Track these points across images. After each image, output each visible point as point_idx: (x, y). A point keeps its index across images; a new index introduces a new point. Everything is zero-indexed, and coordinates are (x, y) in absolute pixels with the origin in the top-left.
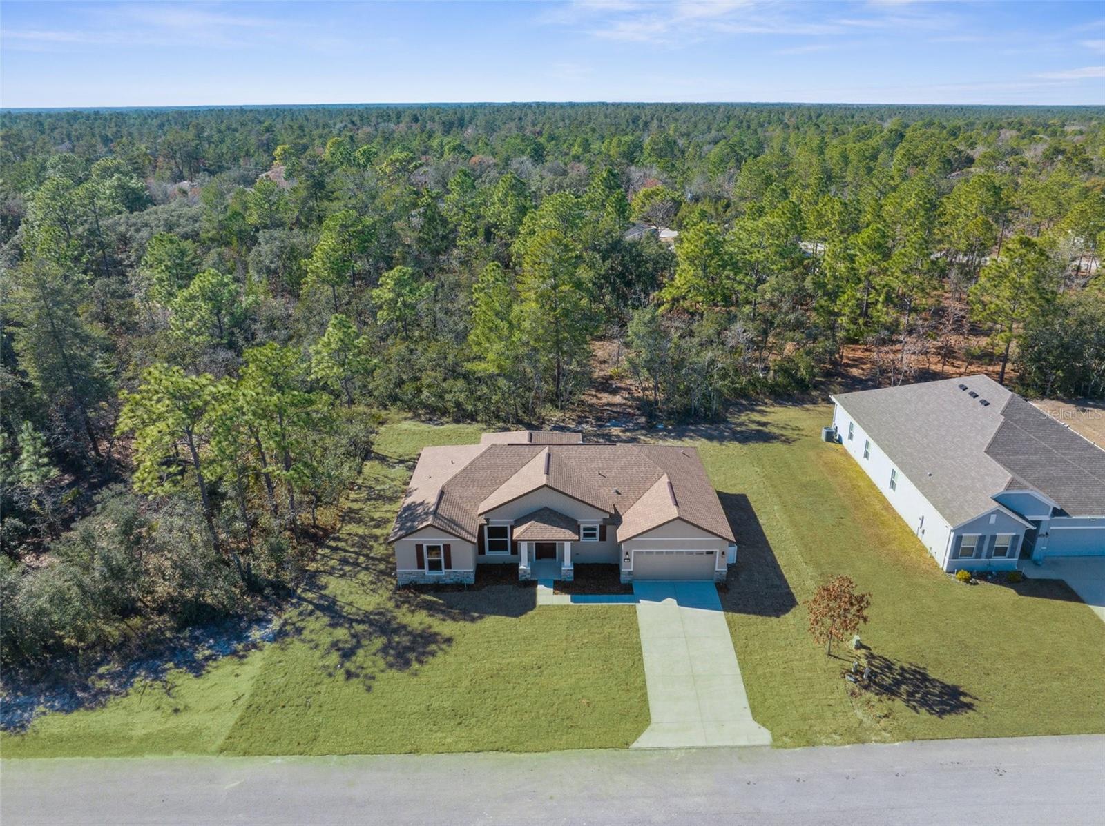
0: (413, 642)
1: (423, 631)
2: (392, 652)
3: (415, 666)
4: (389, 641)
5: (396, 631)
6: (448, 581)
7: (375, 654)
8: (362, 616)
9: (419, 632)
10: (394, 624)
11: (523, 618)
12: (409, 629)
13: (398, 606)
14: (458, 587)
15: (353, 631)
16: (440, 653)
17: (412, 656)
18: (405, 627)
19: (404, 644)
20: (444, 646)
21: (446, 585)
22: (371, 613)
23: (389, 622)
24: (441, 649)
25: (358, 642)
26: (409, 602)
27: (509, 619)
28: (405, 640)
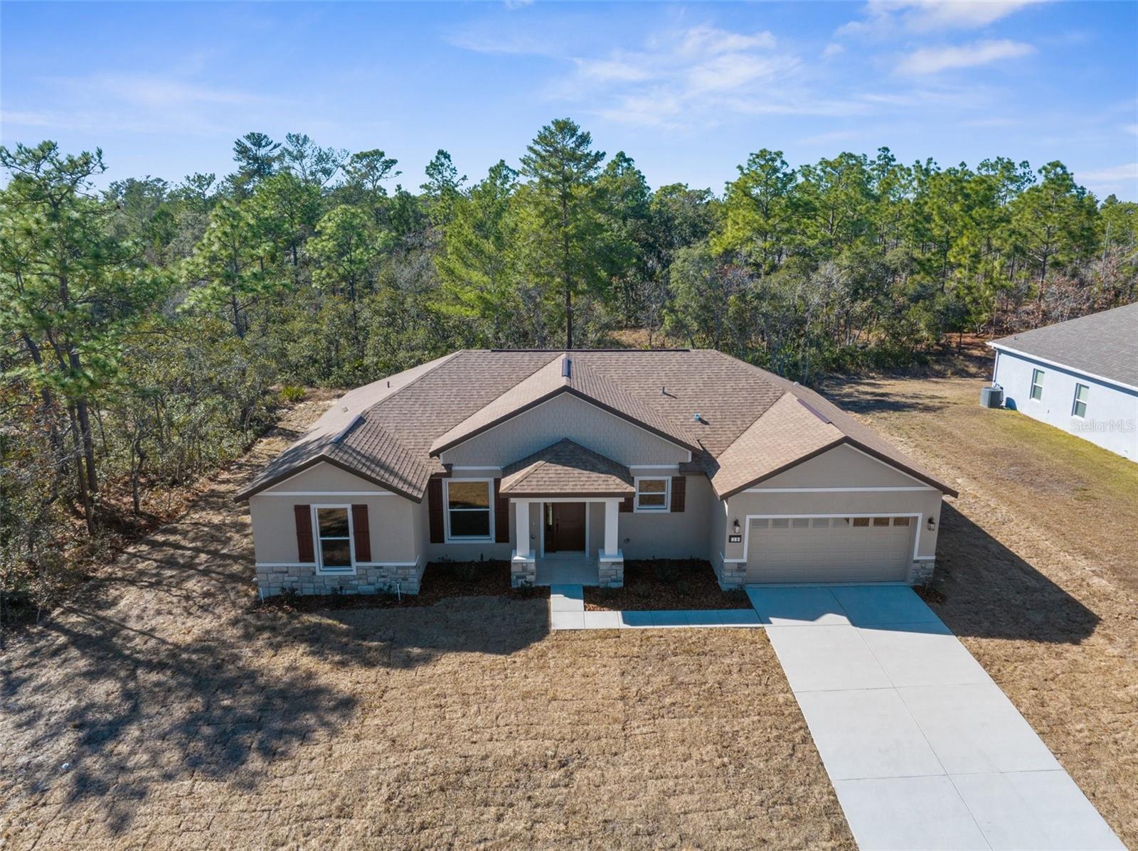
0: (264, 708)
1: (292, 684)
2: (207, 731)
3: (255, 763)
4: (208, 707)
5: (230, 686)
6: (364, 588)
7: (163, 737)
8: (163, 655)
9: (281, 686)
10: (231, 671)
11: (519, 657)
12: (261, 681)
13: (248, 637)
14: (385, 599)
15: (131, 685)
16: (321, 734)
17: (251, 739)
18: (252, 675)
19: (239, 711)
20: (333, 718)
21: (360, 597)
22: (187, 648)
23: (218, 667)
24: (326, 724)
25: (135, 709)
26: (273, 629)
27: (488, 659)
28: (245, 704)
